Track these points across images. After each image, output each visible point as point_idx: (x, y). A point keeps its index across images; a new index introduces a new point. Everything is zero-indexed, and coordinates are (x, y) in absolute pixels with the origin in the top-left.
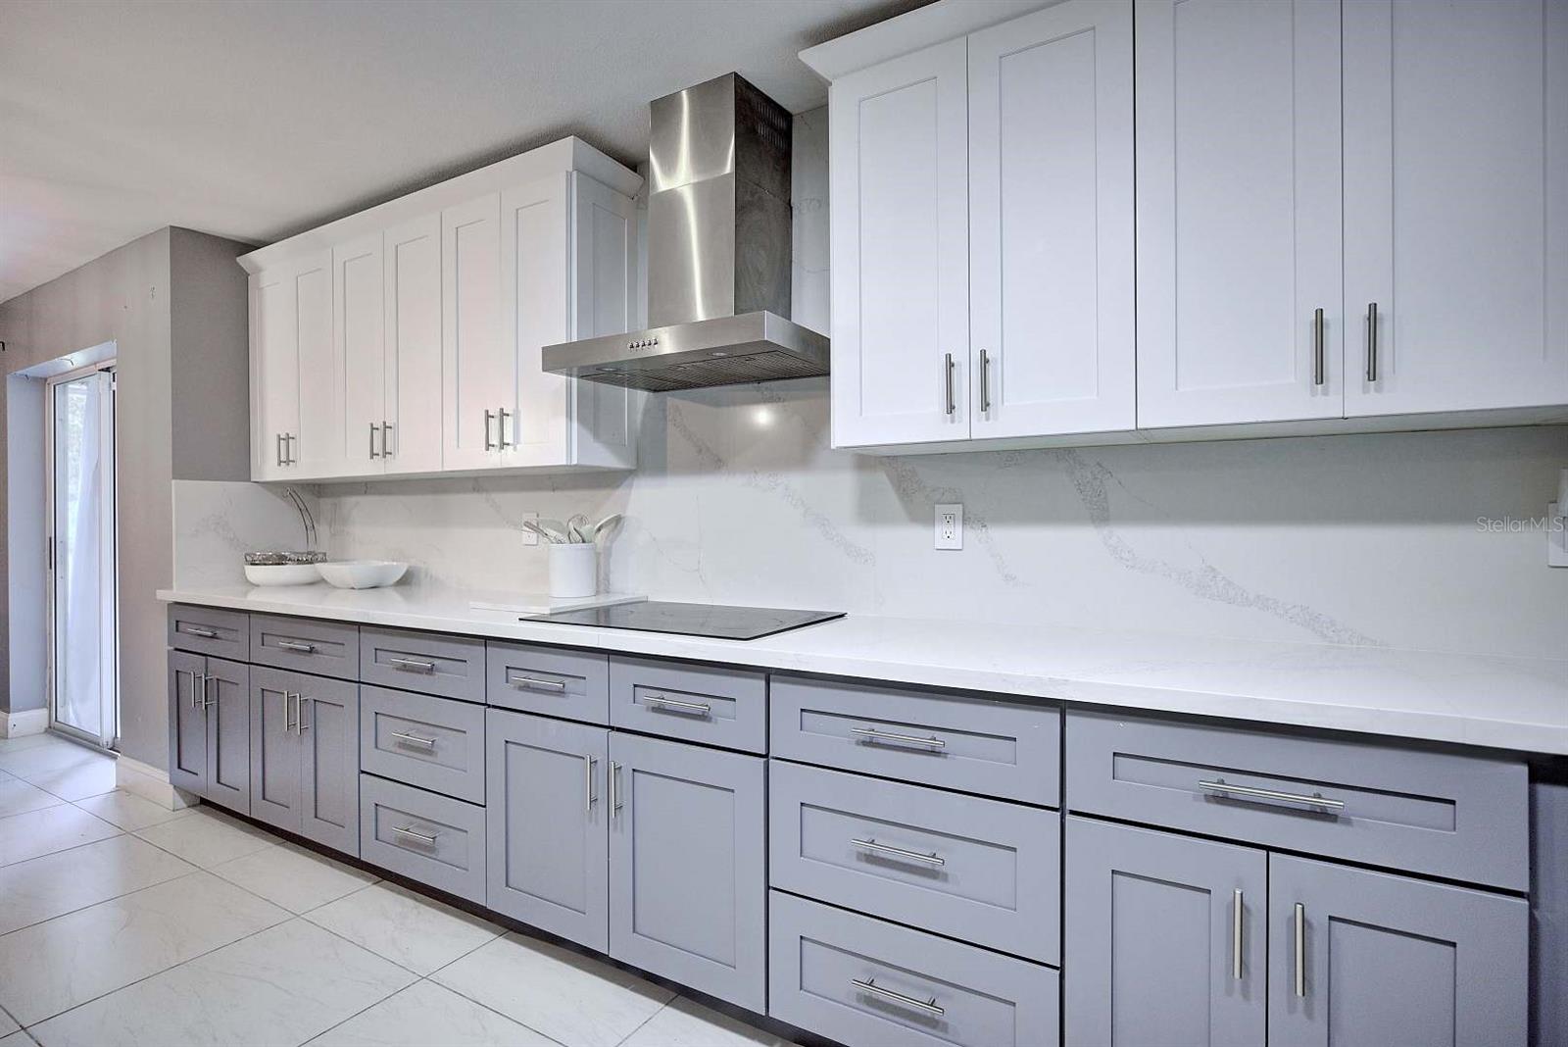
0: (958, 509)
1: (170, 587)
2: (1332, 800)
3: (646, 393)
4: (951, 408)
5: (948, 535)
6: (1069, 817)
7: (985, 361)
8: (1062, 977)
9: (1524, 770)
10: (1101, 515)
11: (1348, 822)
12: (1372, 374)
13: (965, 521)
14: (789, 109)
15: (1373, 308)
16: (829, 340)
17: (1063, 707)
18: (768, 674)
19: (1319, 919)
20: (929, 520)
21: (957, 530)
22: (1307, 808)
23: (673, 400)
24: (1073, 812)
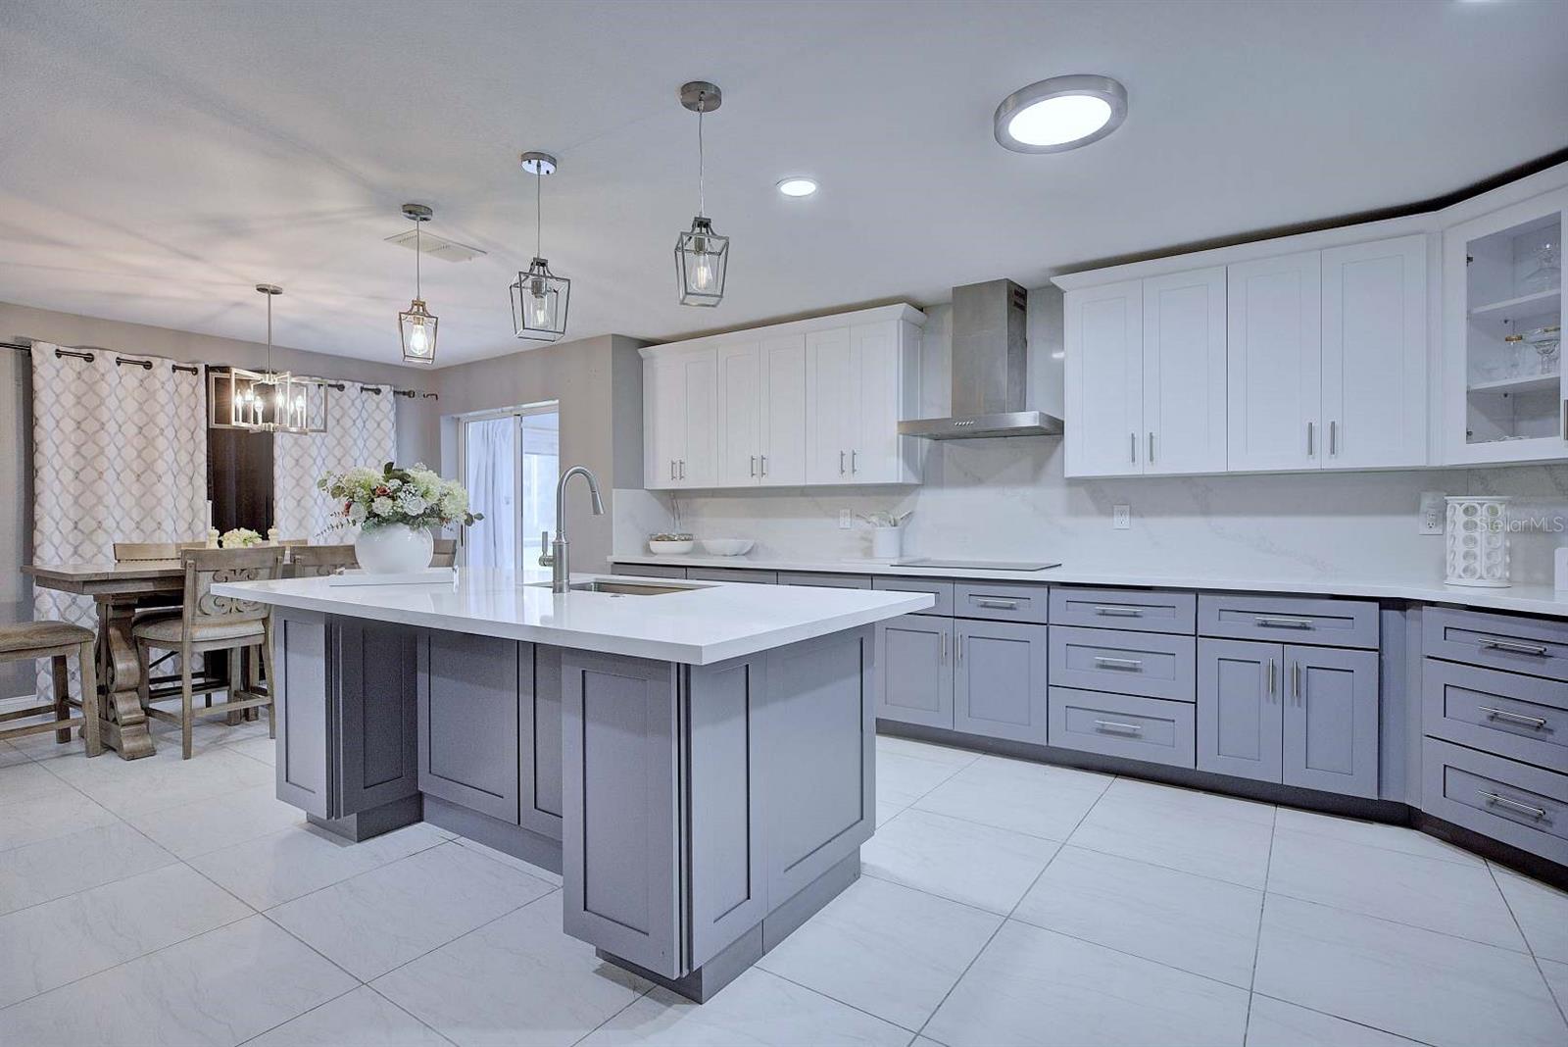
0: (1127, 508)
1: (611, 554)
2: (1308, 621)
3: (928, 441)
4: (1133, 460)
5: (1122, 522)
6: (1199, 639)
7: (1151, 437)
8: (1196, 707)
9: (1377, 604)
10: (1206, 511)
11: (1314, 629)
12: (1333, 452)
13: (1131, 514)
14: (1025, 287)
15: (1333, 423)
16: (1063, 422)
17: (1197, 592)
18: (1049, 585)
19: (1303, 668)
20: (1112, 514)
21: (1126, 520)
22: (1298, 625)
23: (947, 445)
24: (1201, 636)
